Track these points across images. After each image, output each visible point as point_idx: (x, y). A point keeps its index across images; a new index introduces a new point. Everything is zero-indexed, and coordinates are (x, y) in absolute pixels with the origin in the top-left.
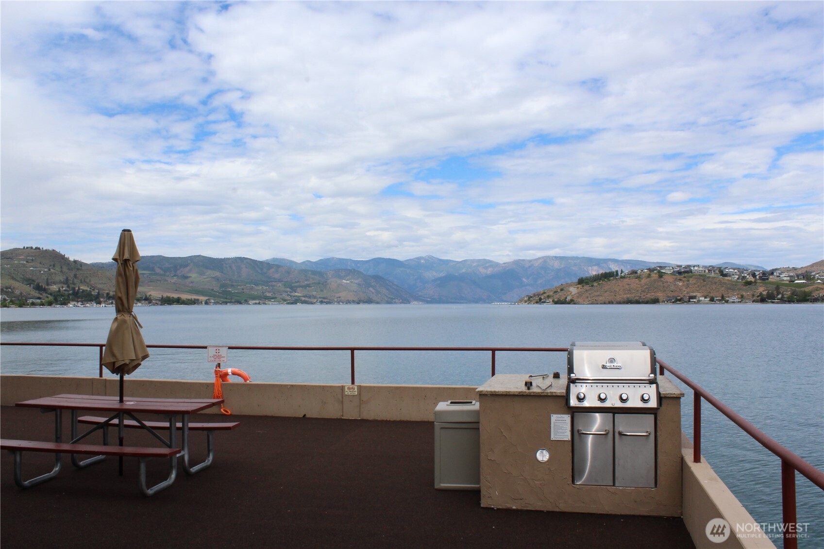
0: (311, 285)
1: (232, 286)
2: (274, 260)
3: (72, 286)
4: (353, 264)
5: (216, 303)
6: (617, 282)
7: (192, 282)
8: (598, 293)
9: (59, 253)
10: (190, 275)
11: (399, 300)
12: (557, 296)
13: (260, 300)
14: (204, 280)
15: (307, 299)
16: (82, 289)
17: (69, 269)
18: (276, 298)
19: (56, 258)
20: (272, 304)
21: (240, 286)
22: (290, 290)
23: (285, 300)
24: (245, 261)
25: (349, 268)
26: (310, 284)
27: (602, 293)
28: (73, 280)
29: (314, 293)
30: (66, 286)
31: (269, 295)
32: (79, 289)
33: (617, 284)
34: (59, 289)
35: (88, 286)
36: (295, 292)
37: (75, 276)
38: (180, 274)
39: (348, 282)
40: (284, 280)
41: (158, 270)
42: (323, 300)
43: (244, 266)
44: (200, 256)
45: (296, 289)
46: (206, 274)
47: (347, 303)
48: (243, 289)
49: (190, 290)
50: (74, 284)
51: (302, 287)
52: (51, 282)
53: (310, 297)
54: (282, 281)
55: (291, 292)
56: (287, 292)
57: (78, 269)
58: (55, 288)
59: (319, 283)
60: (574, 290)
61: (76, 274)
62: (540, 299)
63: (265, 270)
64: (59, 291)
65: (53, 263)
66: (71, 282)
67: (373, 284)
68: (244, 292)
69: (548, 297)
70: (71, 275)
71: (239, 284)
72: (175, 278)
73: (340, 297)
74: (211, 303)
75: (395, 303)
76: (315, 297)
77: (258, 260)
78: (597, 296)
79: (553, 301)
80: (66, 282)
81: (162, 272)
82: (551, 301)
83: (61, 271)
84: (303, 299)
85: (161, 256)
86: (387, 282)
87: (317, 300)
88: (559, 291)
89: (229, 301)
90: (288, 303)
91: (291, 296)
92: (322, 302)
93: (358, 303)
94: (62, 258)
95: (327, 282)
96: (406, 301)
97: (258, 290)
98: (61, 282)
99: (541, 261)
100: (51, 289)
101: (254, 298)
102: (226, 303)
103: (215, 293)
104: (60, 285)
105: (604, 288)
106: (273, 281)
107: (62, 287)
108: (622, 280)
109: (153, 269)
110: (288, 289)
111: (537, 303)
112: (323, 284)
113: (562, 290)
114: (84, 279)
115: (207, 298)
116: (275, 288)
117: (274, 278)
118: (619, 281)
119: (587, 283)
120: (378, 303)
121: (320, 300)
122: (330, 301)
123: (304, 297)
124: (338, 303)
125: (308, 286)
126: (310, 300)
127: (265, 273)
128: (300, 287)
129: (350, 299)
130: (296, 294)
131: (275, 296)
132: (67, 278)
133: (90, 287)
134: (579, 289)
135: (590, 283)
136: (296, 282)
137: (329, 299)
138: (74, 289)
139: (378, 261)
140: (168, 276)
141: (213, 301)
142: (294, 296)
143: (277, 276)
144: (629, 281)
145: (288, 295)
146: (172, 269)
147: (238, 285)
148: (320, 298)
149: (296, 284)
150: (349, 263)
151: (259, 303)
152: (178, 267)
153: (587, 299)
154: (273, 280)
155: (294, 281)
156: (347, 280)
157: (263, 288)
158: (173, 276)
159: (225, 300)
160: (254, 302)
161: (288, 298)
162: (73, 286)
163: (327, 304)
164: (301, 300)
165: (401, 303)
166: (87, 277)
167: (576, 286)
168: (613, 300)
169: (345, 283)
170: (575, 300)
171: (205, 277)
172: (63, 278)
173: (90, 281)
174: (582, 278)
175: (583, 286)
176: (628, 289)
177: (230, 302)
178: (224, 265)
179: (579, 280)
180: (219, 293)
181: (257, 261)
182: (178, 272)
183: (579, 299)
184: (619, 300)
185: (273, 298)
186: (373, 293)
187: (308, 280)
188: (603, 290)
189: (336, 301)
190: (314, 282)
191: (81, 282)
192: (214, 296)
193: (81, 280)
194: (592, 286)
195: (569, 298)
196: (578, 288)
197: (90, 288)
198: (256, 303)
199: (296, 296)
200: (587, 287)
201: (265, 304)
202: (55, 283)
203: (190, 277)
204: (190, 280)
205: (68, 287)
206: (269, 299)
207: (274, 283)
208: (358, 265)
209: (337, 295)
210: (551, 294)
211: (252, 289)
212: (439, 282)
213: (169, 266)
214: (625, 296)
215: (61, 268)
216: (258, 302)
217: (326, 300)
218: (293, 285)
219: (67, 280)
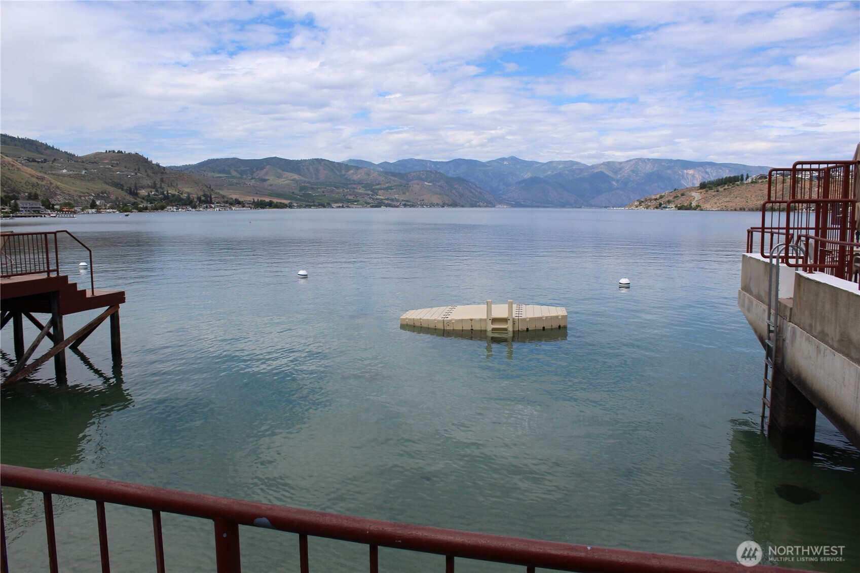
0: (393, 188)
1: (312, 188)
2: (351, 161)
3: (160, 190)
4: (433, 166)
5: (300, 207)
6: (748, 187)
7: (271, 185)
8: (728, 199)
9: (142, 156)
10: (267, 178)
11: (484, 204)
12: (678, 201)
13: (343, 203)
14: (283, 183)
15: (389, 202)
16: (170, 193)
17: (153, 173)
18: (358, 201)
19: (139, 162)
20: (356, 208)
21: (320, 188)
22: (371, 193)
23: (368, 203)
24: (322, 163)
25: (428, 169)
26: (391, 186)
27: (732, 199)
28: (161, 184)
29: (397, 196)
30: (154, 190)
31: (351, 197)
32: (168, 193)
33: (748, 190)
34: (149, 194)
35: (176, 190)
36: (377, 195)
37: (162, 180)
38: (258, 177)
39: (431, 184)
40: (363, 182)
41: (234, 173)
42: (407, 203)
43: (322, 168)
44: (275, 157)
45: (378, 192)
46: (283, 177)
47: (431, 207)
48: (323, 192)
49: (271, 193)
50: (161, 188)
51: (384, 189)
52: (139, 187)
53: (392, 200)
54: (362, 184)
55: (372, 195)
56: (368, 195)
57: (162, 173)
58: (144, 193)
59: (401, 186)
60: (697, 196)
61: (163, 178)
62: (660, 204)
63: (343, 172)
64: (149, 195)
65: (137, 167)
66: (159, 186)
67: (455, 186)
68: (325, 195)
69: (669, 202)
70: (158, 179)
71: (319, 186)
72: (253, 181)
73: (423, 200)
74: (294, 206)
75: (479, 206)
76: (397, 200)
77: (336, 161)
78: (726, 202)
79: (676, 207)
80: (154, 186)
81: (238, 175)
82: (673, 206)
83: (147, 175)
84: (386, 202)
85: (236, 158)
86: (470, 184)
87: (400, 203)
88: (680, 196)
89: (312, 204)
90: (372, 207)
91: (373, 199)
92: (405, 205)
93: (443, 207)
94: (146, 160)
95: (408, 184)
96: (490, 204)
97: (338, 193)
98: (148, 187)
99: (632, 163)
100: (141, 194)
101: (336, 202)
102: (310, 207)
103: (296, 196)
104: (149, 190)
105: (734, 194)
106: (353, 184)
107: (151, 192)
108: (753, 185)
109: (228, 172)
110: (369, 192)
111: (657, 208)
112: (405, 186)
113: (683, 195)
114: (171, 183)
115: (289, 201)
116: (356, 190)
117: (353, 180)
118: (750, 187)
119: (711, 189)
120: (463, 206)
121: (404, 203)
122: (414, 204)
123: (387, 199)
124: (422, 206)
125: (390, 188)
126: (393, 203)
127: (344, 175)
128: (381, 189)
129: (433, 202)
130: (378, 197)
131: (357, 199)
132: (155, 182)
133: (177, 191)
134: (703, 193)
135: (714, 188)
136: (377, 185)
137: (413, 202)
138: (163, 193)
139: (458, 163)
140: (246, 179)
141: (295, 205)
142: (377, 199)
143: (355, 177)
144: (762, 186)
145: (370, 198)
146: (248, 172)
147: (318, 188)
148: (403, 200)
149: (377, 187)
150: (428, 164)
151: (343, 207)
152: (255, 170)
153: (716, 205)
154: (352, 182)
155: (374, 184)
156: (429, 183)
157: (344, 190)
158: (250, 179)
159: (308, 203)
160: (337, 205)
161: (370, 201)
162: (162, 190)
163: (410, 207)
164: (384, 203)
165: (485, 207)
166: (173, 181)
167: (698, 191)
168: (745, 207)
169: (427, 185)
170: (702, 206)
171: (283, 180)
172: (151, 183)
173: (177, 185)
174: (705, 182)
175: (707, 191)
176: (761, 195)
177: (314, 206)
178: (301, 167)
179: (701, 184)
180: (301, 196)
181: (334, 162)
182: (255, 175)
183: (706, 205)
184: (751, 207)
185: (355, 201)
186: (456, 196)
187: (390, 182)
188: (732, 196)
189: (419, 205)
190: (395, 184)
191: (168, 186)
192: (296, 199)
193: (168, 184)
194: (718, 191)
195: (694, 204)
196: (701, 193)
197: (178, 193)
198: (339, 207)
199: (379, 199)
200: (712, 192)
201: (348, 207)
202: (143, 188)
203: (268, 180)
204: (268, 183)
205: (157, 191)
206: (352, 202)
207: (354, 186)
208: (438, 166)
209: (421, 198)
210: (671, 198)
211: (332, 192)
212: (523, 185)
213: (245, 169)
214: (759, 202)
215: (146, 171)
216: (341, 205)
217: (409, 203)
218: (373, 187)
219: (155, 184)
